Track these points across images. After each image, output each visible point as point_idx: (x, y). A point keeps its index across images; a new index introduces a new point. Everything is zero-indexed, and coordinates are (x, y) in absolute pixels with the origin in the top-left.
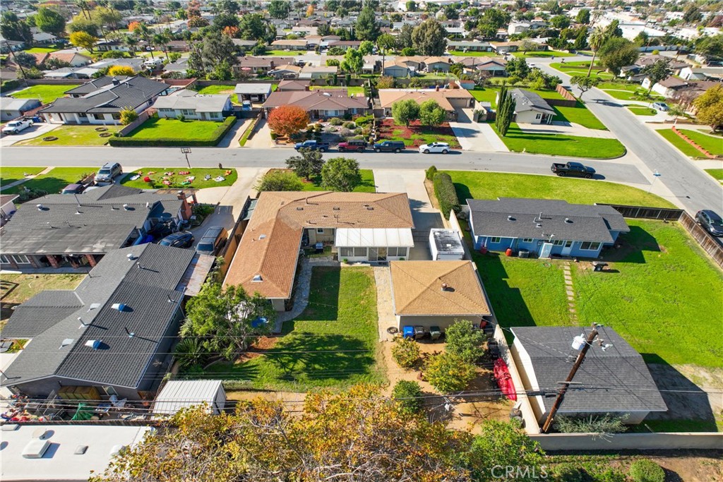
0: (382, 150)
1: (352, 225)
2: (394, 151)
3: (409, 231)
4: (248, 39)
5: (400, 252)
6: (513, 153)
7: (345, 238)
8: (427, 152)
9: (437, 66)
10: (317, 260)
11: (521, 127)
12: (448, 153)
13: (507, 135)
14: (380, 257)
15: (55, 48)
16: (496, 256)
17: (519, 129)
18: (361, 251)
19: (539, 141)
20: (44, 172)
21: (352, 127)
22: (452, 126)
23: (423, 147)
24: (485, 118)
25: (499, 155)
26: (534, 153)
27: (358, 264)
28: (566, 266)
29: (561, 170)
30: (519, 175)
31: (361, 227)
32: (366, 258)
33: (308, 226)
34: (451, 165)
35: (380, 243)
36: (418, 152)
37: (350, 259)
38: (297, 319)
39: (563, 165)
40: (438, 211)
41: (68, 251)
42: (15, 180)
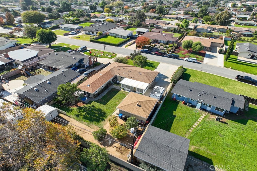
0: (170, 57)
1: (131, 78)
2: (174, 58)
3: (148, 84)
4: (157, 14)
6: (225, 68)
7: (126, 81)
8: (187, 60)
9: (221, 30)
10: (116, 86)
11: (238, 59)
12: (195, 62)
13: (228, 60)
14: (134, 90)
15: (101, 13)
16: (178, 102)
17: (237, 59)
18: (128, 87)
19: (242, 65)
20: (69, 46)
21: (166, 47)
22: (206, 53)
23: (187, 58)
24: (223, 52)
25: (218, 68)
26: (235, 69)
27: (126, 91)
28: (204, 114)
29: (239, 78)
30: (218, 76)
32: (130, 90)
33: (117, 75)
34: (192, 67)
36: (184, 60)
37: (125, 88)
39: (242, 77)
40: (170, 81)
41: (54, 66)
42: (62, 47)
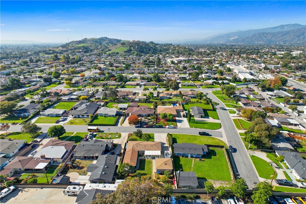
0: (157, 127)
1: (148, 150)
2: (160, 128)
3: (160, 151)
5: (158, 156)
6: (191, 128)
7: (147, 153)
8: (168, 128)
9: (176, 95)
10: (141, 158)
11: (195, 119)
12: (174, 128)
13: (190, 122)
14: (154, 157)
16: (179, 157)
17: (194, 120)
18: (150, 156)
19: (199, 124)
20: (74, 134)
21: (150, 120)
22: (176, 119)
24: (185, 116)
25: (187, 129)
26: (196, 128)
27: (149, 159)
28: (193, 159)
29: (200, 133)
30: (190, 135)
31: (150, 150)
32: (151, 157)
33: (139, 150)
34: (174, 132)
35: (154, 154)
36: (166, 128)
37: (148, 157)
38: (137, 170)
40: (168, 146)
42: (69, 136)
